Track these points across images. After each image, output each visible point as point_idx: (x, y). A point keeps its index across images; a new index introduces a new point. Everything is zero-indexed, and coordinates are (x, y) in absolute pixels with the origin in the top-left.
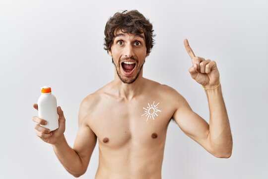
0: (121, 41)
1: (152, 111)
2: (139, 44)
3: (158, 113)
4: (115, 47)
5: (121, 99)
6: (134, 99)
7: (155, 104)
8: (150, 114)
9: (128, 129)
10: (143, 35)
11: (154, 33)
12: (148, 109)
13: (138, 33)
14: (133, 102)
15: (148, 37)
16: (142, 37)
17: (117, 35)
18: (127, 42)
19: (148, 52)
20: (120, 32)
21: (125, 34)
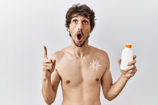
0: (75, 21)
1: (95, 65)
2: (86, 23)
3: (99, 67)
4: (72, 25)
5: (76, 57)
6: (84, 57)
7: (97, 61)
8: (94, 67)
9: (81, 75)
10: (89, 17)
11: (95, 18)
12: (93, 64)
13: (86, 16)
14: (83, 59)
15: (92, 19)
16: (88, 19)
17: (73, 17)
18: (79, 21)
19: (92, 29)
20: (75, 15)
21: (78, 16)
